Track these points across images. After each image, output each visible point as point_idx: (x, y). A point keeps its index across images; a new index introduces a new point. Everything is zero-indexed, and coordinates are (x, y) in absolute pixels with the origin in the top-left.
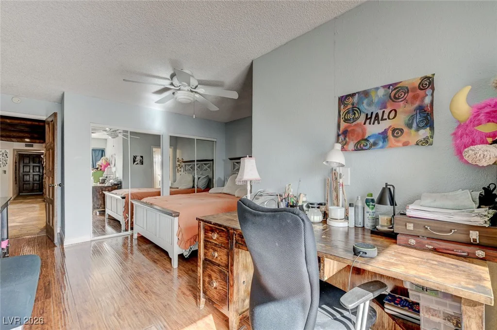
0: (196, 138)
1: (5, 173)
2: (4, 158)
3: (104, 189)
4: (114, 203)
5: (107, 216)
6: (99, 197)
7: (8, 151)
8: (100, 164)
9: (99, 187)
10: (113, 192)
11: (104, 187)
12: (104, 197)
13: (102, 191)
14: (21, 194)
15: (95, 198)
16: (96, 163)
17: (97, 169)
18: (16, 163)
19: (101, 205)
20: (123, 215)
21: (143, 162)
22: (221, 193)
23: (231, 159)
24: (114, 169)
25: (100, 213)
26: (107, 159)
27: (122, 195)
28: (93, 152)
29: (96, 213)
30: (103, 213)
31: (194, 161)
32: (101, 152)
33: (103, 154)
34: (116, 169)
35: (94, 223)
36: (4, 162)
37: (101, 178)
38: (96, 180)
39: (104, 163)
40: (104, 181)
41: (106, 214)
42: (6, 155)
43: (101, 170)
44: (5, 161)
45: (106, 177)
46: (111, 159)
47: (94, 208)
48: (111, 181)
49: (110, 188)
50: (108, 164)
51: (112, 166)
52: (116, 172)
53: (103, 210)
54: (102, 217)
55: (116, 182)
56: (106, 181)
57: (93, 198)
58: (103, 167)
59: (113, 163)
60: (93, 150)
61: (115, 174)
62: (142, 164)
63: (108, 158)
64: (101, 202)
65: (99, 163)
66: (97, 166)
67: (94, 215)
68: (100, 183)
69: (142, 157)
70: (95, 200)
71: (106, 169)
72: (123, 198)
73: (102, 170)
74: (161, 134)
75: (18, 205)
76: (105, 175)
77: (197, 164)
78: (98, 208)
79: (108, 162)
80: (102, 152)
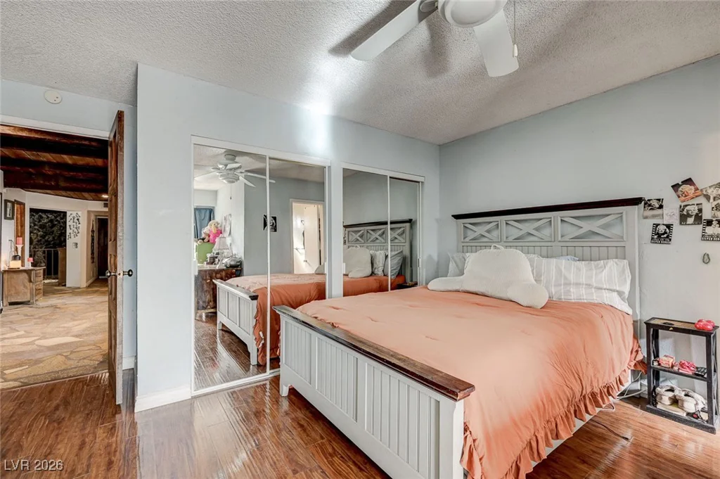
0: (389, 174)
1: (77, 247)
2: (74, 224)
3: (214, 275)
4: (234, 305)
5: (219, 327)
6: (205, 287)
7: (80, 213)
8: (208, 232)
9: (206, 271)
10: (230, 281)
11: (214, 270)
12: (214, 289)
13: (211, 278)
14: (100, 277)
15: (199, 291)
16: (201, 230)
17: (203, 239)
18: (93, 231)
19: (209, 303)
20: (254, 333)
21: (276, 226)
22: (458, 291)
23: (457, 217)
24: (228, 240)
25: (207, 316)
26: (218, 224)
27: (248, 289)
28: (197, 213)
29: (201, 316)
30: (213, 317)
31: (386, 223)
32: (208, 212)
33: (212, 217)
34: (233, 240)
35: (198, 340)
36: (76, 230)
37: (209, 255)
38: (201, 259)
39: (214, 231)
40: (213, 261)
41: (218, 322)
42: (78, 219)
43: (209, 241)
44: (76, 228)
45: (218, 254)
46: (224, 224)
47: (198, 308)
48: (225, 261)
49: (224, 274)
50: (219, 232)
51: (226, 234)
52: (234, 246)
53: (212, 310)
54: (211, 327)
55: (233, 263)
56: (217, 260)
57: (197, 290)
58: (211, 237)
59: (228, 229)
60: (196, 209)
61: (231, 249)
62: (276, 231)
63: (219, 222)
64: (208, 297)
65: (206, 230)
66: (203, 236)
67: (198, 320)
68: (208, 264)
69: (275, 218)
70: (200, 294)
71: (217, 240)
72: (254, 298)
73: (211, 241)
74: (327, 165)
75: (89, 297)
76: (215, 249)
77: (391, 229)
78: (204, 308)
79: (220, 228)
80: (211, 211)
